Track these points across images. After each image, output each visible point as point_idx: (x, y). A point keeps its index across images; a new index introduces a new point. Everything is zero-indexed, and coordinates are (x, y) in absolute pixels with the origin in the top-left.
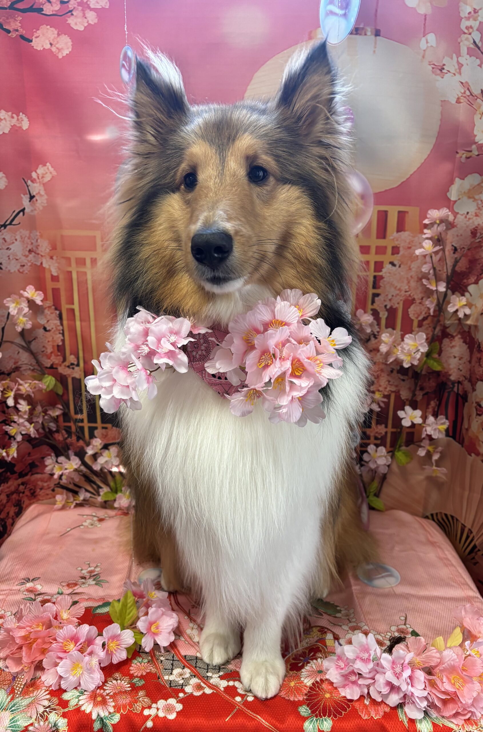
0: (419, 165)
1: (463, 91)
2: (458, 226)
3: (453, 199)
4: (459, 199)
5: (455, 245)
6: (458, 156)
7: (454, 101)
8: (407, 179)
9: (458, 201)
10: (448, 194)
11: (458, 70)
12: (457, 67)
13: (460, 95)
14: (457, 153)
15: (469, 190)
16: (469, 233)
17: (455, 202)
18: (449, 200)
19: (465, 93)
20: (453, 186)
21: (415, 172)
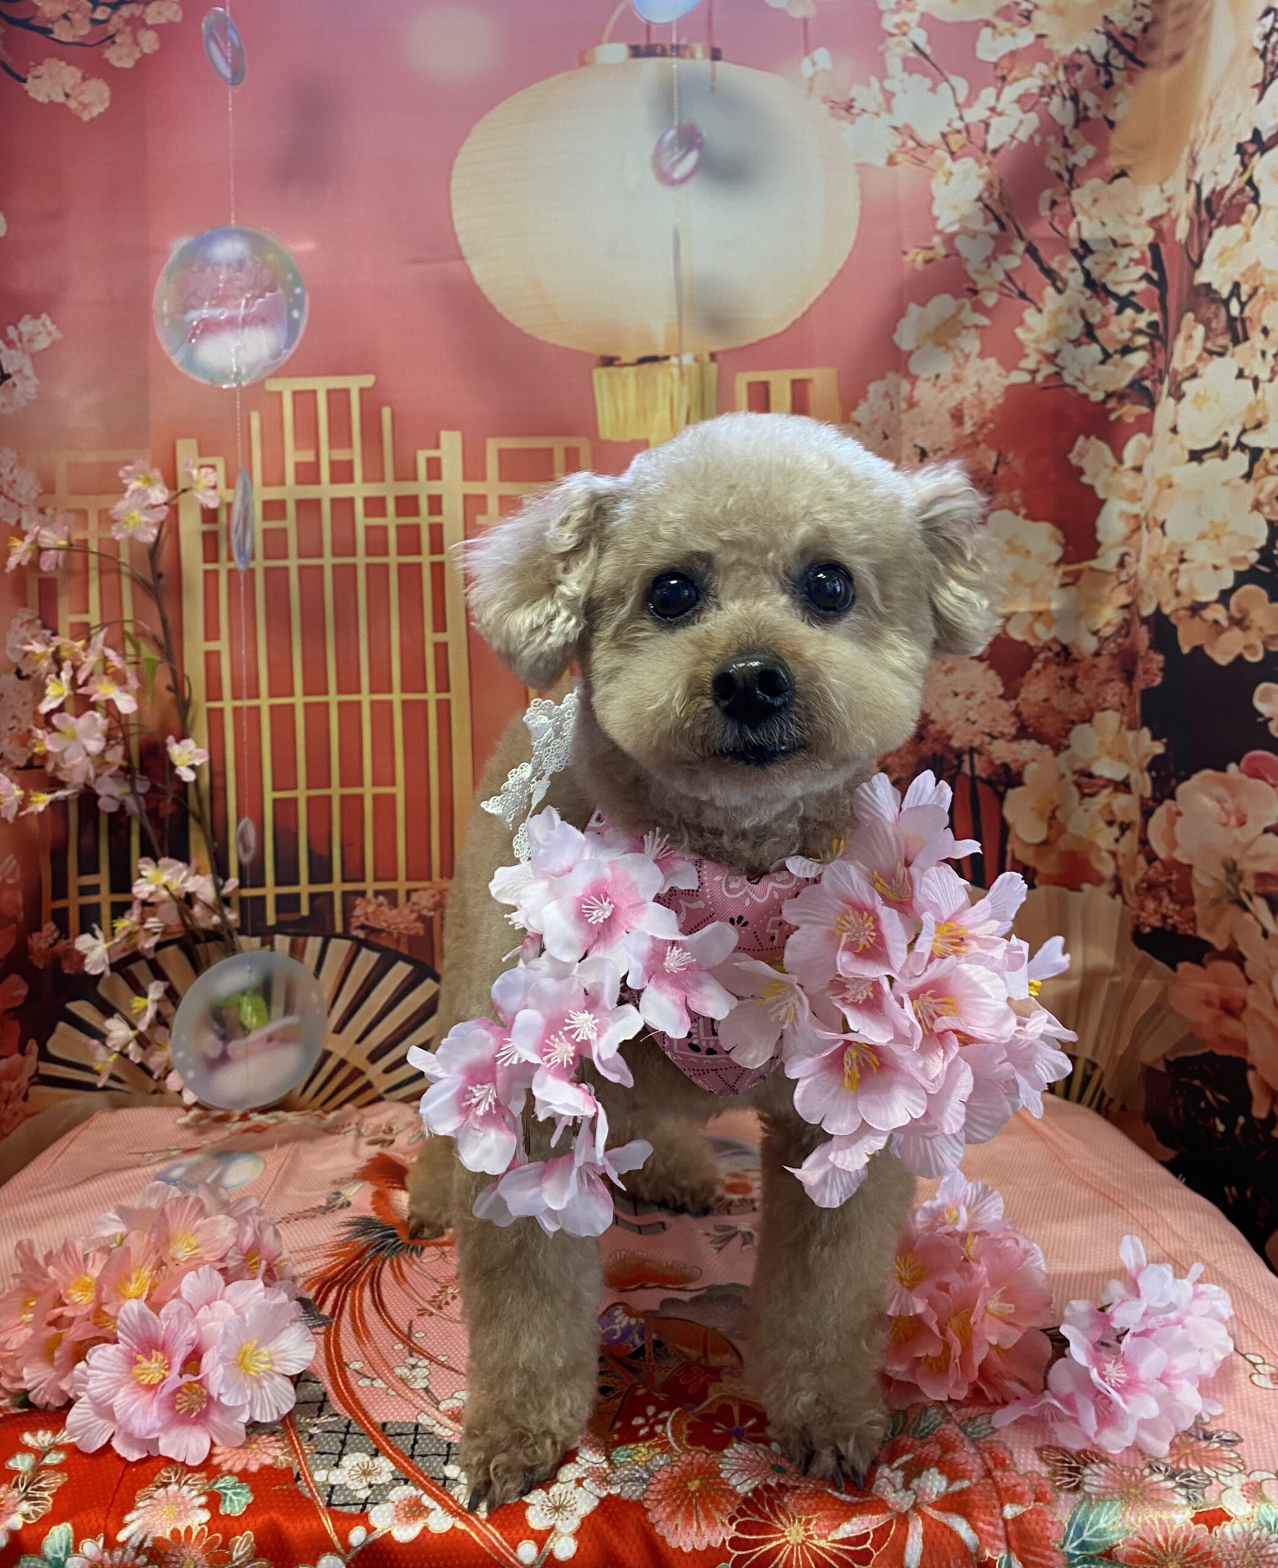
0: (826, 284)
1: (899, 142)
2: (922, 404)
3: (905, 346)
4: (918, 347)
5: (922, 444)
6: (908, 258)
7: (882, 162)
8: (804, 315)
9: (918, 353)
10: (896, 337)
11: (884, 106)
12: (880, 98)
13: (894, 150)
14: (905, 253)
15: (937, 329)
16: (947, 418)
17: (910, 353)
18: (897, 349)
19: (904, 144)
20: (903, 321)
21: (818, 299)
